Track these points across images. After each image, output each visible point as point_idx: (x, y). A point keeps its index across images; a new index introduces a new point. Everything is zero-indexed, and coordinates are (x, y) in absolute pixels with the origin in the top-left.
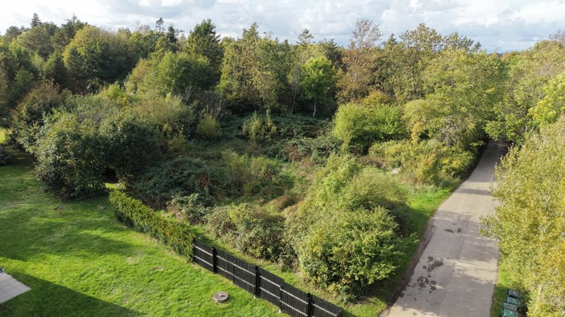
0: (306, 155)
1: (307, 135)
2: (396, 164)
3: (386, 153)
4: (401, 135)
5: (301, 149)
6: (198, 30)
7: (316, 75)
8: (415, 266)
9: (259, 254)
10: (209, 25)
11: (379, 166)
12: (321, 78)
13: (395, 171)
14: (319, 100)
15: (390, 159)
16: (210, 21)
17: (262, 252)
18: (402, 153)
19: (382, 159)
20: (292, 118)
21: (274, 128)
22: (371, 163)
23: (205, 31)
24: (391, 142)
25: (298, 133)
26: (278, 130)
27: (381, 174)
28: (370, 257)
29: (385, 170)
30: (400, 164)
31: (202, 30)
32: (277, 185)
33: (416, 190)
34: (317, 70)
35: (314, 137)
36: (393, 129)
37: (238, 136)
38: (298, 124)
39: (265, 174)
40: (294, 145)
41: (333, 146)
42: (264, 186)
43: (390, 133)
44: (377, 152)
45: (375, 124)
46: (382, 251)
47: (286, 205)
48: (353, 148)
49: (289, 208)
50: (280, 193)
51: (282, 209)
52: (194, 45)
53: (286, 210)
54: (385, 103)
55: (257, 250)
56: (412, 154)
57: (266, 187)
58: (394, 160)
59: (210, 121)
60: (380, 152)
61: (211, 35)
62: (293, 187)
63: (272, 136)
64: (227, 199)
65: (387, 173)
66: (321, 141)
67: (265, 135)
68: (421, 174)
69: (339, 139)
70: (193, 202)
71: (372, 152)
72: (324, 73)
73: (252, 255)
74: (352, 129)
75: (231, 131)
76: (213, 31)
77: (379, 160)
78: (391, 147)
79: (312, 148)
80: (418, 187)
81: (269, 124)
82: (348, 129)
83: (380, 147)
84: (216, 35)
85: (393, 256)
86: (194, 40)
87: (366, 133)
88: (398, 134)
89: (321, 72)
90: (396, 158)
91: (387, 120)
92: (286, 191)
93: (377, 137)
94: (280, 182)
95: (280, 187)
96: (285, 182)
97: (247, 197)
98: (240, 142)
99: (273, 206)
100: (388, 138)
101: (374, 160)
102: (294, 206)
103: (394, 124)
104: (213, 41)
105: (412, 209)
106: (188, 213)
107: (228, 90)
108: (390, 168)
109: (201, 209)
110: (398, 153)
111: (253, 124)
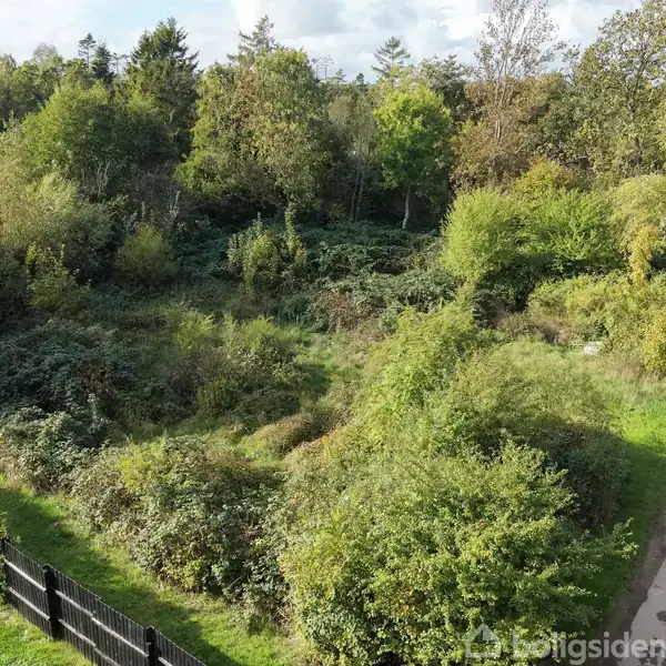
0: (370, 313)
1: (380, 269)
2: (593, 330)
3: (568, 304)
4: (607, 261)
5: (358, 299)
6: (146, 45)
7: (406, 130)
8: (633, 611)
9: (190, 582)
10: (170, 33)
11: (549, 337)
12: (417, 137)
13: (590, 349)
14: (414, 189)
15: (579, 320)
16: (172, 22)
17: (200, 575)
18: (607, 305)
19: (558, 320)
20: (349, 231)
21: (302, 254)
22: (532, 328)
23: (164, 45)
24: (582, 278)
25: (361, 264)
26: (311, 257)
27: (554, 357)
28: (484, 604)
29: (565, 347)
30: (602, 330)
31: (157, 43)
32: (287, 388)
33: (642, 395)
34: (408, 118)
35: (396, 271)
36: (587, 247)
37: (216, 275)
38: (362, 243)
39: (256, 361)
40: (344, 290)
41: (438, 290)
42: (249, 390)
43: (579, 257)
44: (547, 304)
45: (545, 237)
46: (520, 585)
47: (299, 438)
48: (490, 296)
49: (304, 447)
50: (290, 408)
51: (284, 450)
52: (140, 79)
53: (296, 453)
54: (569, 188)
55: (187, 570)
56: (633, 306)
57: (256, 394)
58: (588, 321)
59: (147, 240)
60: (556, 303)
61: (178, 54)
62: (324, 394)
63: (297, 273)
64: (149, 426)
65: (570, 354)
66: (412, 281)
67: (280, 269)
68: (655, 355)
69: (455, 274)
70: (49, 434)
71: (534, 305)
72: (424, 124)
73: (176, 583)
74: (486, 251)
75: (202, 264)
76: (180, 44)
77: (551, 322)
78: (579, 292)
79: (386, 298)
80: (647, 387)
81: (290, 244)
82: (477, 251)
83: (556, 292)
84: (188, 55)
85: (555, 599)
86: (138, 66)
87: (521, 261)
88: (597, 260)
89: (417, 123)
90: (594, 317)
91: (572, 224)
92: (307, 403)
93: (545, 268)
94: (294, 380)
95: (293, 394)
96: (306, 379)
97: (202, 419)
98: (220, 287)
99: (264, 442)
100: (574, 268)
101: (539, 323)
102: (315, 443)
103: (587, 236)
104: (181, 67)
105: (630, 445)
106: (32, 465)
107: (205, 173)
108: (578, 341)
109: (66, 454)
110: (598, 304)
111: (253, 245)
